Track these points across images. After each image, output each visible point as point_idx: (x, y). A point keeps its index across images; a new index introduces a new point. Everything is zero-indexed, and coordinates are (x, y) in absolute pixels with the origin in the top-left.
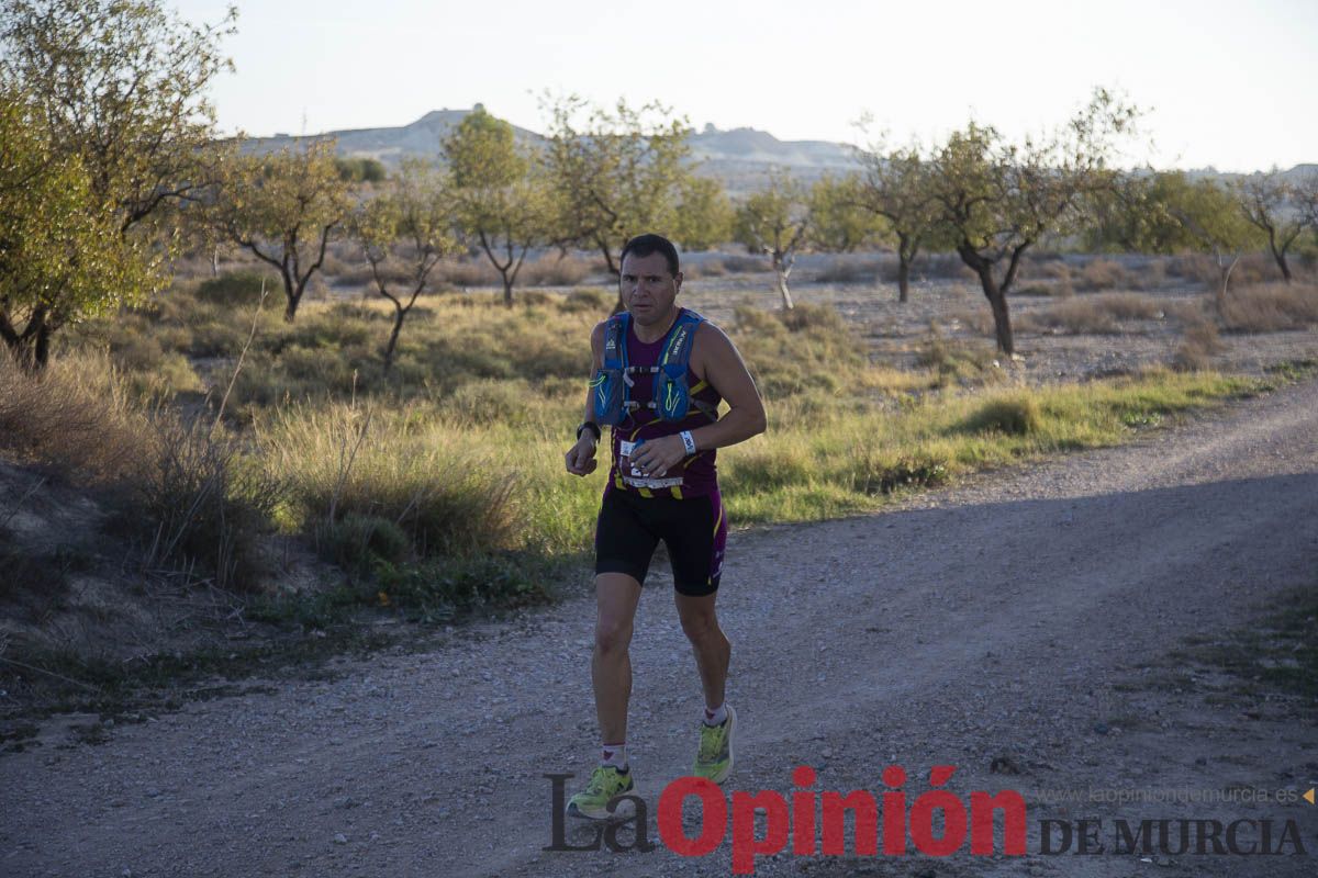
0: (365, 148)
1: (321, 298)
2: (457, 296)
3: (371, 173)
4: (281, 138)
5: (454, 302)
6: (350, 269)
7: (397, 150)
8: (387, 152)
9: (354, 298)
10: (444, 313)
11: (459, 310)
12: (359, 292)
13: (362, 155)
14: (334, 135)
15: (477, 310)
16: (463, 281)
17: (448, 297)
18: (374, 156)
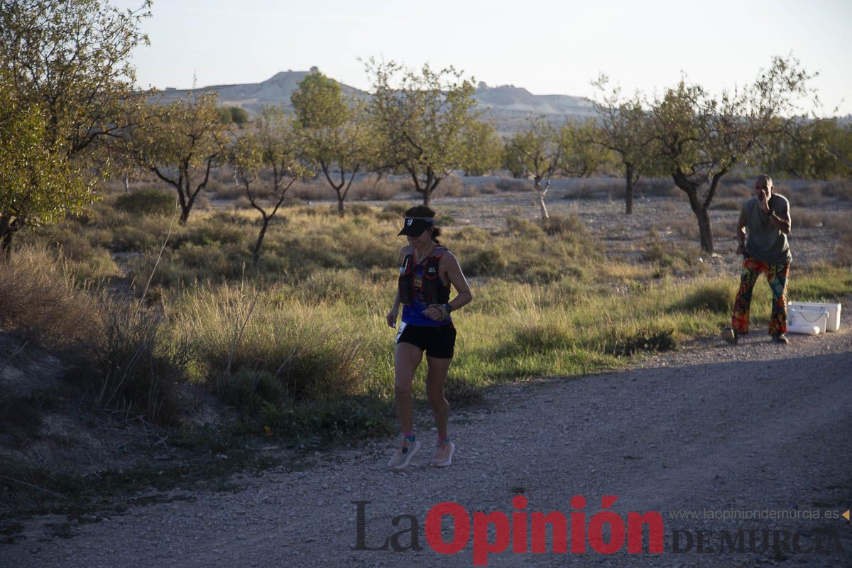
0: (231, 99)
1: (203, 208)
2: (304, 208)
3: (237, 117)
4: (171, 91)
5: (301, 212)
6: (225, 188)
7: (255, 100)
8: (246, 102)
9: (228, 208)
10: (294, 219)
11: (305, 218)
12: (231, 204)
13: (229, 104)
14: (209, 89)
15: (318, 218)
16: (307, 197)
17: (297, 208)
18: (238, 104)
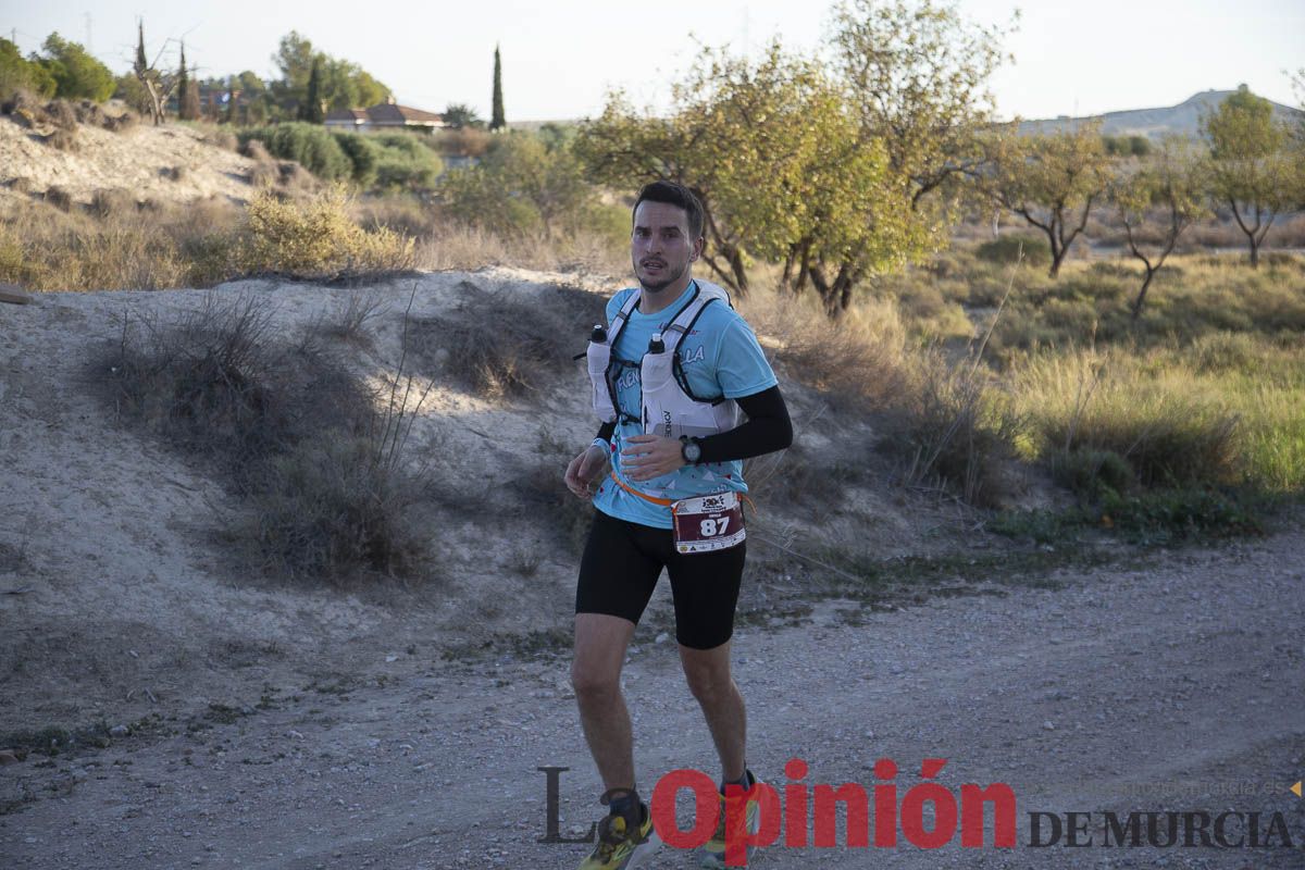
0: (1137, 125)
1: (1084, 258)
2: (1206, 257)
3: (1138, 148)
4: (1064, 119)
5: (1202, 262)
6: (1110, 233)
7: (1165, 127)
8: (1156, 129)
9: (1112, 257)
10: (1193, 271)
11: (1207, 269)
12: (1117, 252)
13: (1131, 132)
14: (1109, 115)
15: (1223, 270)
16: (1212, 243)
17: (1197, 257)
18: (1143, 133)
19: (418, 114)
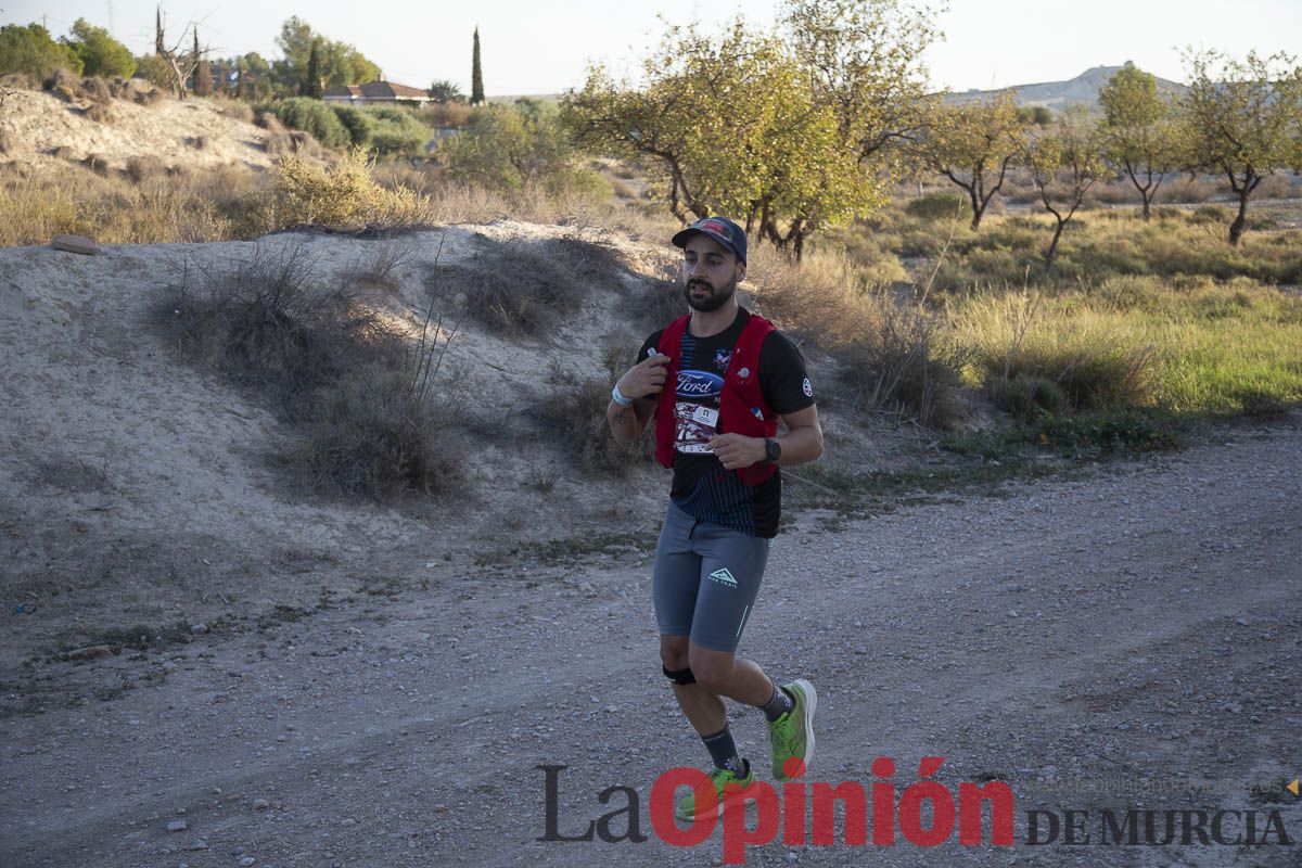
0: (1037, 98)
2: (1105, 211)
3: (1041, 117)
5: (1101, 216)
7: (1062, 99)
8: (1049, 101)
9: (1024, 212)
10: (1094, 224)
11: (1106, 222)
12: (1028, 208)
13: (1033, 104)
14: (1014, 89)
15: (1120, 222)
16: (1109, 200)
17: (1097, 212)
18: (1043, 104)
19: (406, 90)
